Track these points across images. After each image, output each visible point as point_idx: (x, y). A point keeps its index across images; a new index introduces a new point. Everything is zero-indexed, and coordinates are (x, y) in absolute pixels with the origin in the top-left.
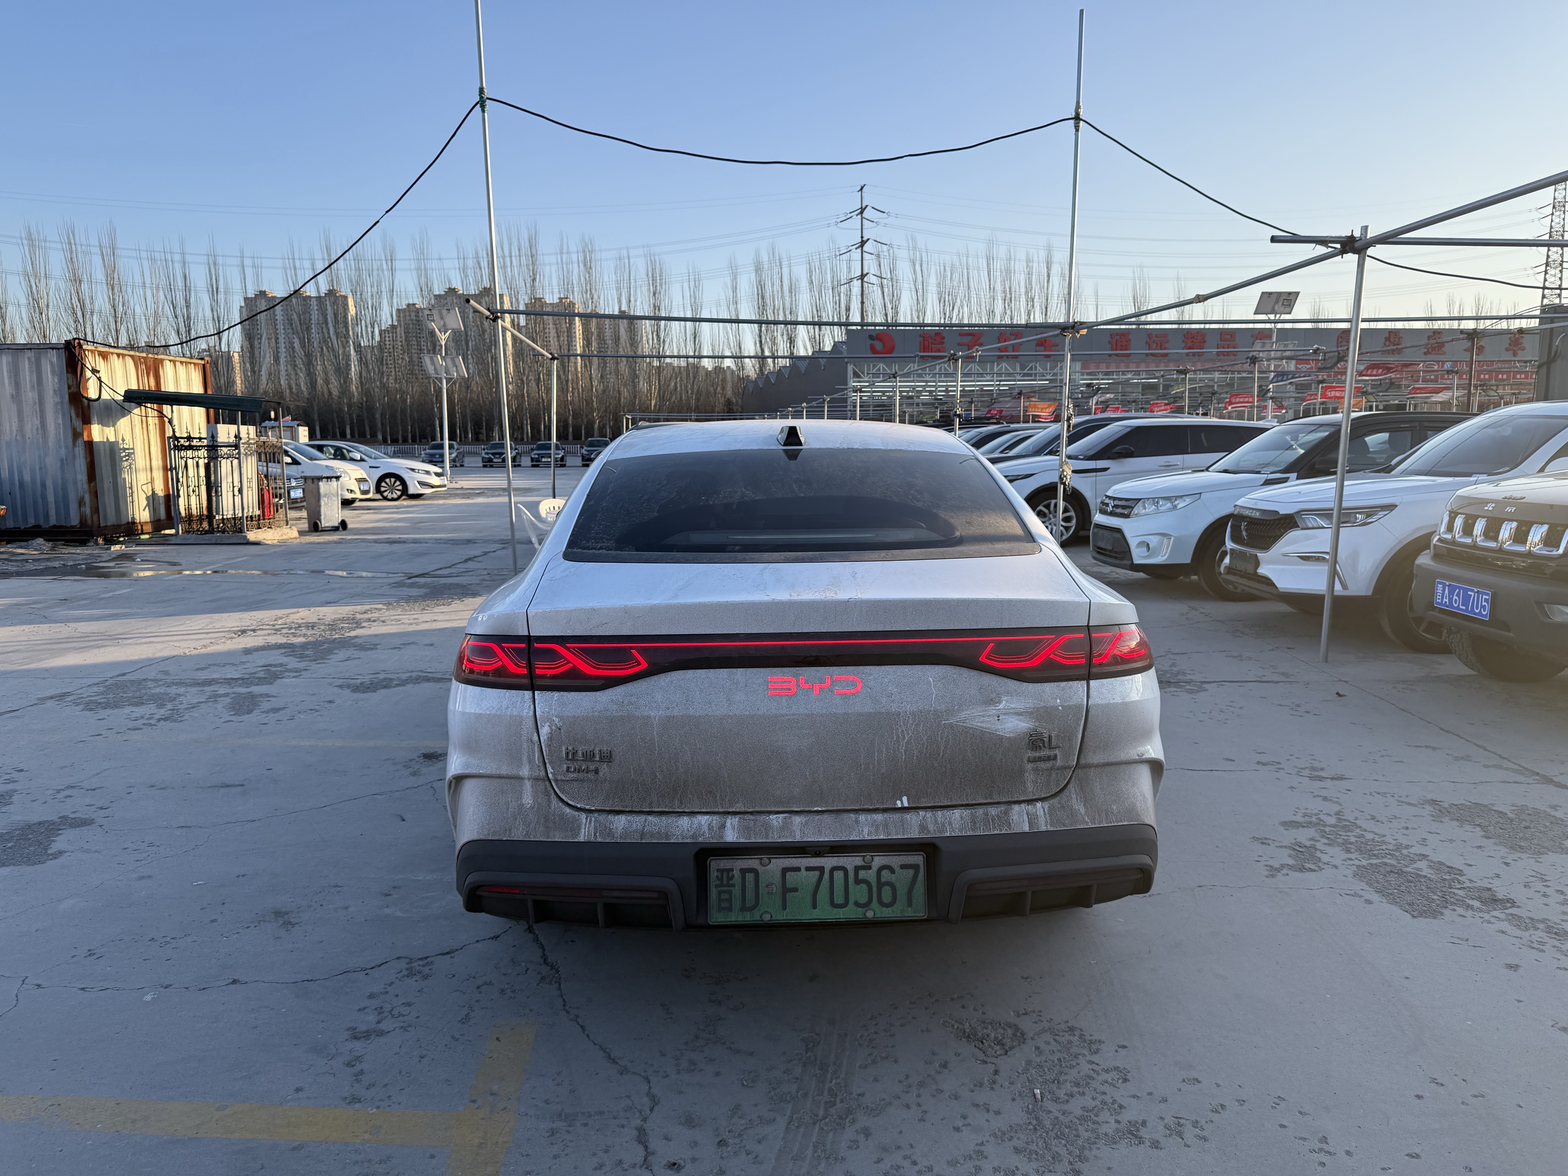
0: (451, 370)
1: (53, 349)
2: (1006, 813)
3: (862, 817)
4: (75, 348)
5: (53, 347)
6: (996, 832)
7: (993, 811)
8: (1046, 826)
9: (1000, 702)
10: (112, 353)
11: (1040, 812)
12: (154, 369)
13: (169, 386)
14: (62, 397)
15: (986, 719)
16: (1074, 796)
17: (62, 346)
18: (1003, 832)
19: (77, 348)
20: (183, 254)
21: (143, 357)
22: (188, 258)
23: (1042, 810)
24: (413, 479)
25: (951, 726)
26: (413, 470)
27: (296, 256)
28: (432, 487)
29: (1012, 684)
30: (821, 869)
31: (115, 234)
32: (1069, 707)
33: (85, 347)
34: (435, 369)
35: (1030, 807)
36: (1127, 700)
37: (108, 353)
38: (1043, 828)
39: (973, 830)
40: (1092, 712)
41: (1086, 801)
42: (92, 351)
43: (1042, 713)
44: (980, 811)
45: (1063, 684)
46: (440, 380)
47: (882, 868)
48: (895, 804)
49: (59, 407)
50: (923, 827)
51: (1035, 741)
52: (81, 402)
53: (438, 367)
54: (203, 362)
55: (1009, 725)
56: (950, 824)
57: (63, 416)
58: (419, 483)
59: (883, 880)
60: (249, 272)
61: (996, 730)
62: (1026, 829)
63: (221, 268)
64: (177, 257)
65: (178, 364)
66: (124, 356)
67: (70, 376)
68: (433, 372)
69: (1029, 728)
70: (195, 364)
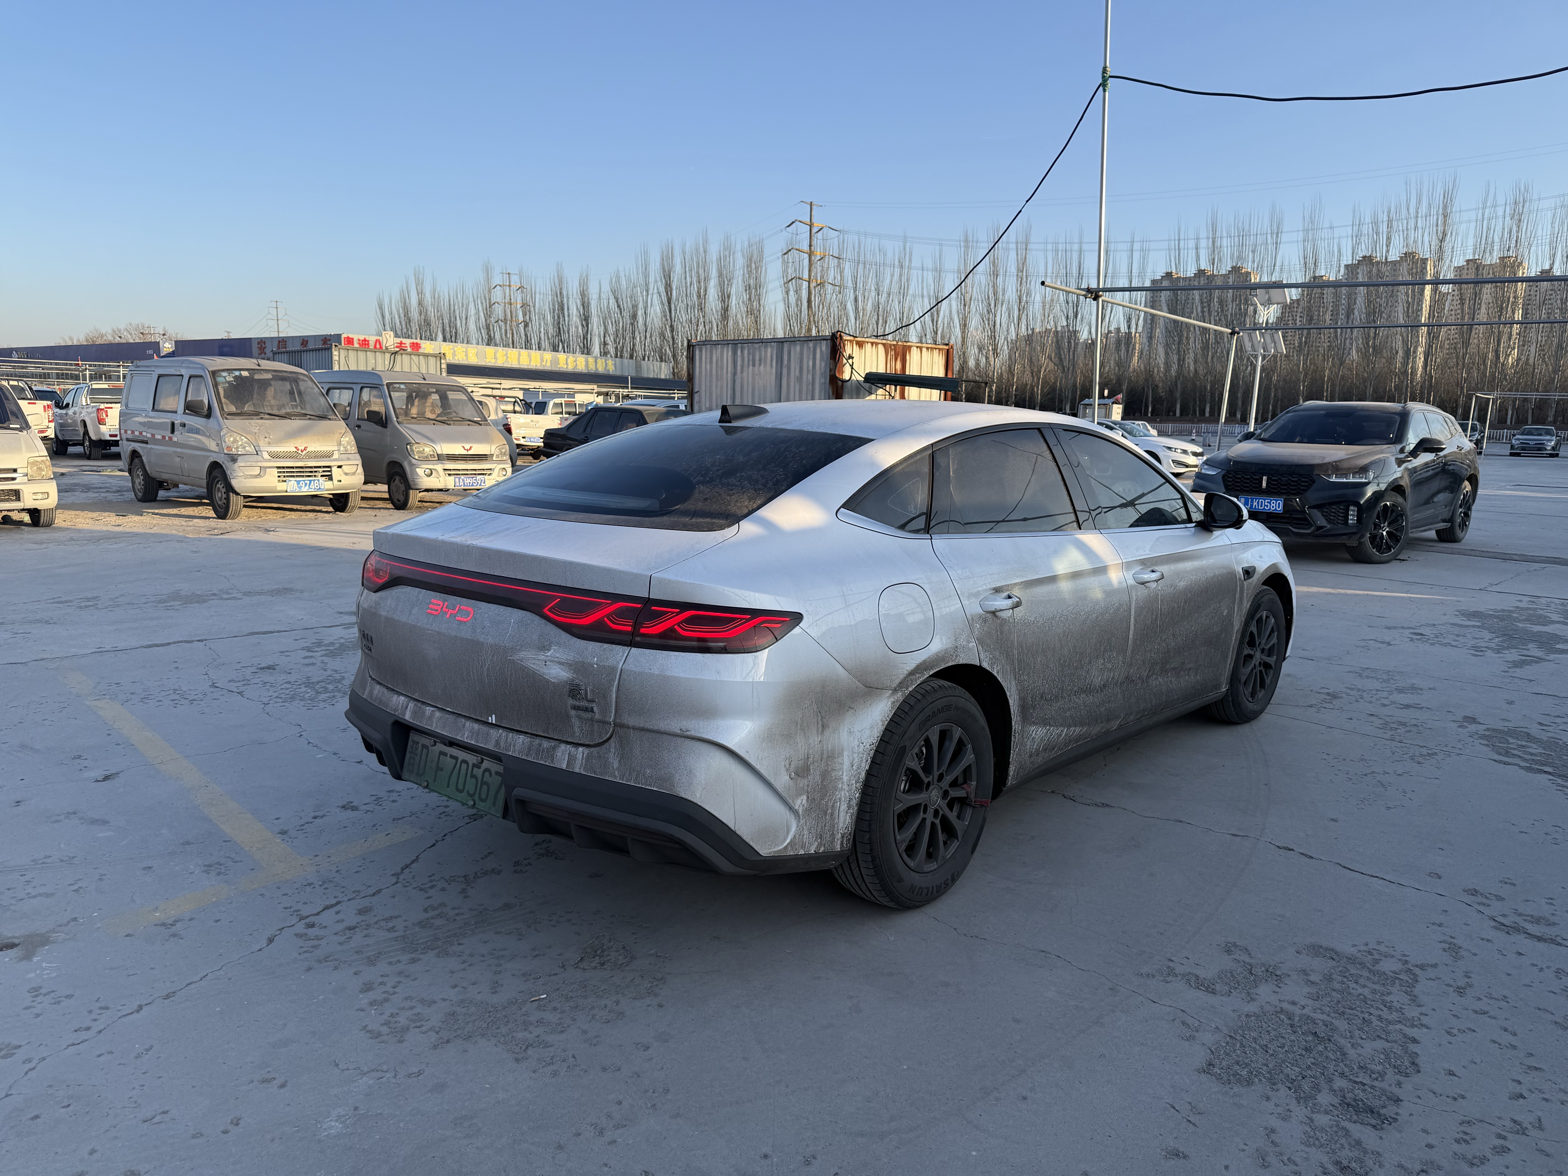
0: (1269, 346)
1: (824, 340)
2: (554, 748)
3: (468, 724)
4: (837, 338)
5: (824, 339)
6: (541, 762)
7: (546, 744)
8: (580, 769)
9: (549, 650)
10: (868, 342)
11: (580, 756)
12: (901, 352)
13: (913, 369)
14: (826, 379)
15: (537, 662)
16: (613, 750)
17: (829, 338)
18: (547, 764)
19: (839, 339)
20: (1081, 243)
21: (894, 345)
22: (1085, 247)
23: (581, 755)
24: (1168, 457)
25: (513, 662)
26: (1170, 448)
27: (1182, 237)
28: (1187, 466)
29: (564, 636)
30: (456, 758)
31: (1030, 231)
32: (604, 667)
33: (844, 338)
34: (1253, 346)
35: (573, 749)
36: (669, 673)
37: (864, 342)
38: (577, 770)
39: (527, 755)
40: (624, 676)
41: (622, 758)
42: (851, 341)
43: (579, 667)
44: (537, 741)
45: (606, 646)
46: (1256, 357)
47: (487, 770)
48: (488, 719)
49: (823, 386)
50: (497, 743)
51: (574, 691)
52: (837, 382)
53: (1255, 343)
54: (947, 347)
55: (553, 671)
56: (514, 746)
57: (825, 394)
58: (1173, 461)
59: (485, 780)
60: (1136, 256)
61: (543, 674)
62: (564, 767)
63: (1112, 253)
64: (1076, 247)
65: (924, 350)
66: (877, 344)
67: (832, 361)
68: (1250, 349)
69: (568, 678)
70: (939, 349)
